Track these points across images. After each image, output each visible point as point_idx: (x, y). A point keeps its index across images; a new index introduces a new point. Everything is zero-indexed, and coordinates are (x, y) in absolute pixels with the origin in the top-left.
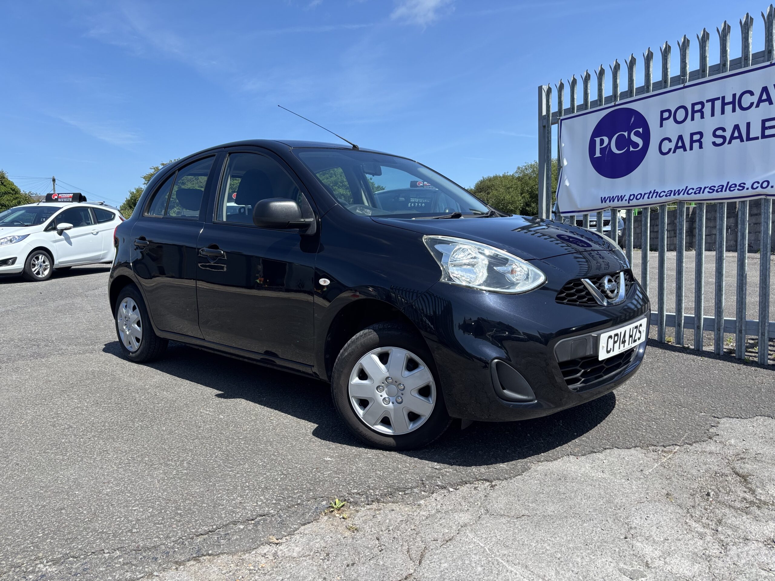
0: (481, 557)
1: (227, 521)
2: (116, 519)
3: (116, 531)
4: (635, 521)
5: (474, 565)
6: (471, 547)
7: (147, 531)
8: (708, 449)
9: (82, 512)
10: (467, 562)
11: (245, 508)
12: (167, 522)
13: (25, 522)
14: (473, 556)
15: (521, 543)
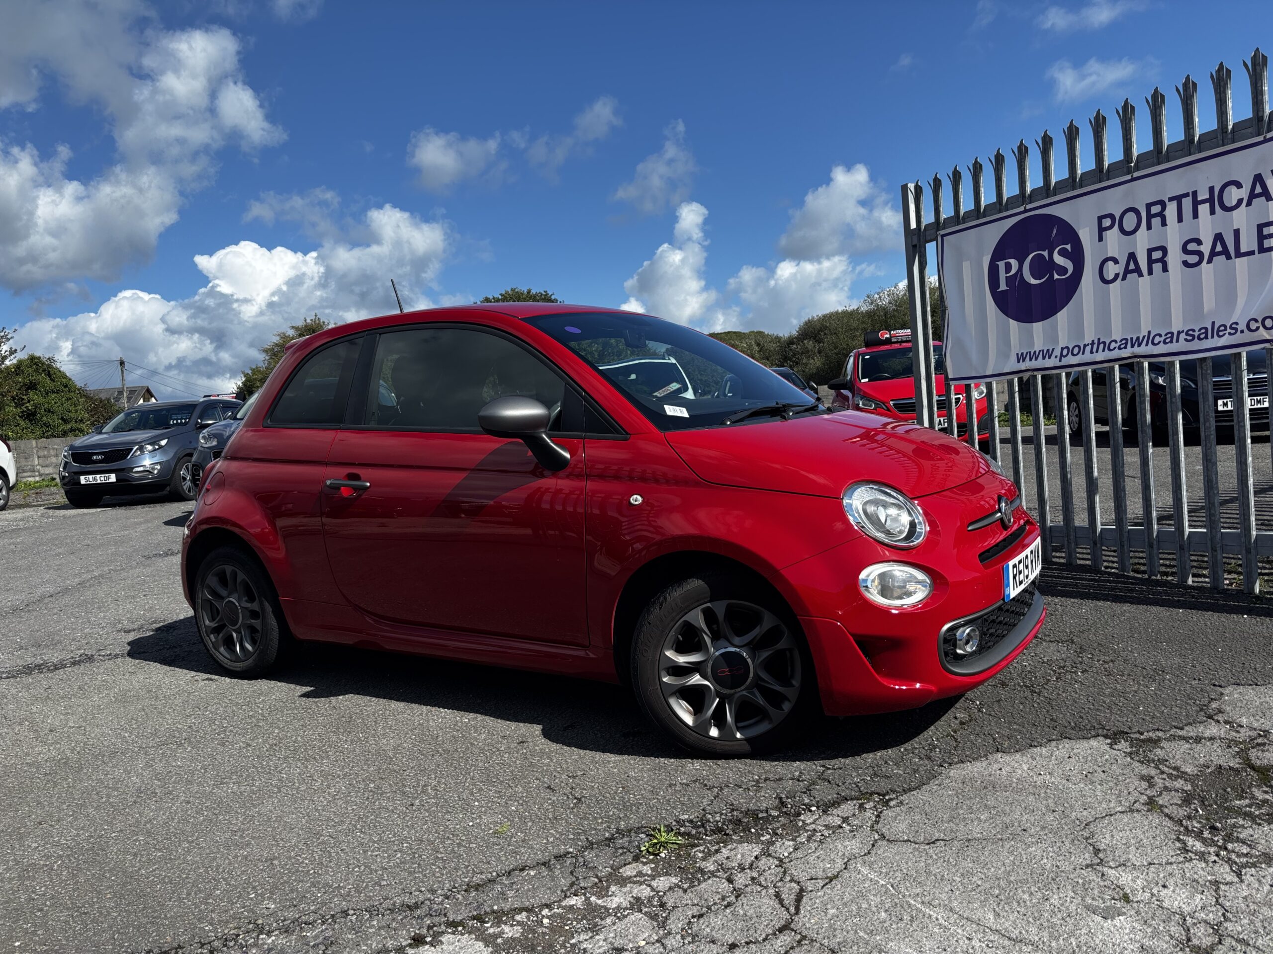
0: (884, 898)
1: (509, 865)
2: (353, 869)
3: (358, 885)
4: (1103, 840)
5: (874, 909)
6: (866, 885)
7: (401, 883)
8: (1207, 734)
9: (303, 862)
10: (864, 906)
11: (532, 848)
12: (427, 869)
13: (225, 880)
14: (872, 897)
15: (939, 877)
